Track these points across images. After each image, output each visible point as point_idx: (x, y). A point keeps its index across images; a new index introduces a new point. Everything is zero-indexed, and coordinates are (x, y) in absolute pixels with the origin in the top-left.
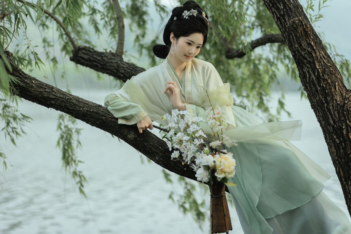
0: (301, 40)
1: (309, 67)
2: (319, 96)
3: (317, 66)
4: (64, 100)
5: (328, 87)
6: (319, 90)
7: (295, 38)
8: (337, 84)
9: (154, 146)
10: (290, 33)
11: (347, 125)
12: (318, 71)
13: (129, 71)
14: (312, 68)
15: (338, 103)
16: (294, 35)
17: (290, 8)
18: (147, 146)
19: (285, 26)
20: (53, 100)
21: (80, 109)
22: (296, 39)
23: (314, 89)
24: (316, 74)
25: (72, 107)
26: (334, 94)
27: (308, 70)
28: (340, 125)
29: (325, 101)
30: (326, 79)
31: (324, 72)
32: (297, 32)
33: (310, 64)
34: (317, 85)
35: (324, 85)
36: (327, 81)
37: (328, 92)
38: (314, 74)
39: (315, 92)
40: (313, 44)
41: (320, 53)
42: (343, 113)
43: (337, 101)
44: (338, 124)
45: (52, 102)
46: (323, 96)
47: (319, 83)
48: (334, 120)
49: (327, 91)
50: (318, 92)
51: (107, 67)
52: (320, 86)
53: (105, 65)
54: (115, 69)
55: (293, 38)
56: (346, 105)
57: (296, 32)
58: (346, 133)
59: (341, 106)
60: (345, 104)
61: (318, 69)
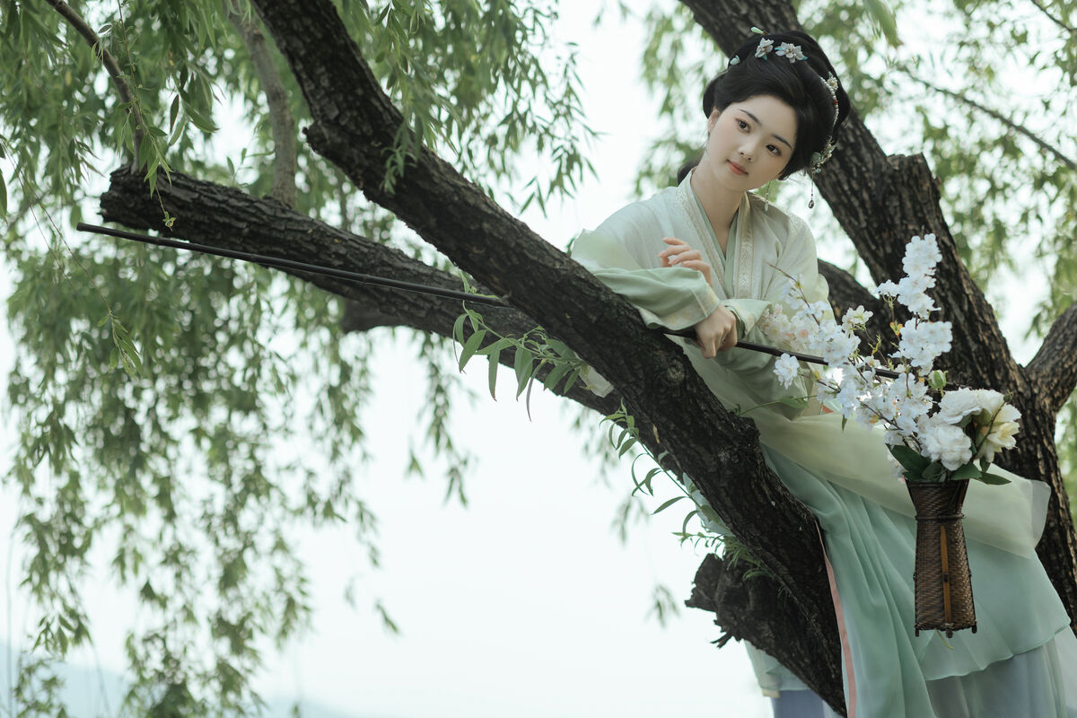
0: (926, 211)
1: (947, 287)
2: (973, 367)
3: (965, 286)
4: (516, 227)
5: (993, 343)
6: (973, 350)
7: (909, 204)
9: (722, 417)
10: (891, 193)
12: (969, 302)
13: (366, 250)
14: (953, 292)
15: (1020, 389)
16: (910, 196)
18: (707, 415)
19: (861, 174)
20: (488, 222)
21: (554, 265)
22: (914, 207)
23: (960, 348)
24: (966, 307)
25: (534, 254)
26: (1008, 366)
27: (943, 294)
28: (1032, 449)
29: (990, 381)
30: (988, 325)
32: (917, 188)
33: (948, 280)
34: (969, 338)
35: (985, 338)
36: (990, 329)
37: (996, 358)
38: (961, 308)
39: (962, 355)
42: (1034, 419)
43: (1016, 386)
44: (1024, 446)
45: (486, 226)
46: (985, 369)
49: (993, 357)
50: (971, 357)
51: (274, 234)
52: (977, 341)
53: (265, 225)
54: (312, 242)
55: (902, 205)
56: (1037, 399)
57: (915, 188)
58: (1046, 471)
59: (1027, 401)
60: (1034, 395)
61: (967, 296)
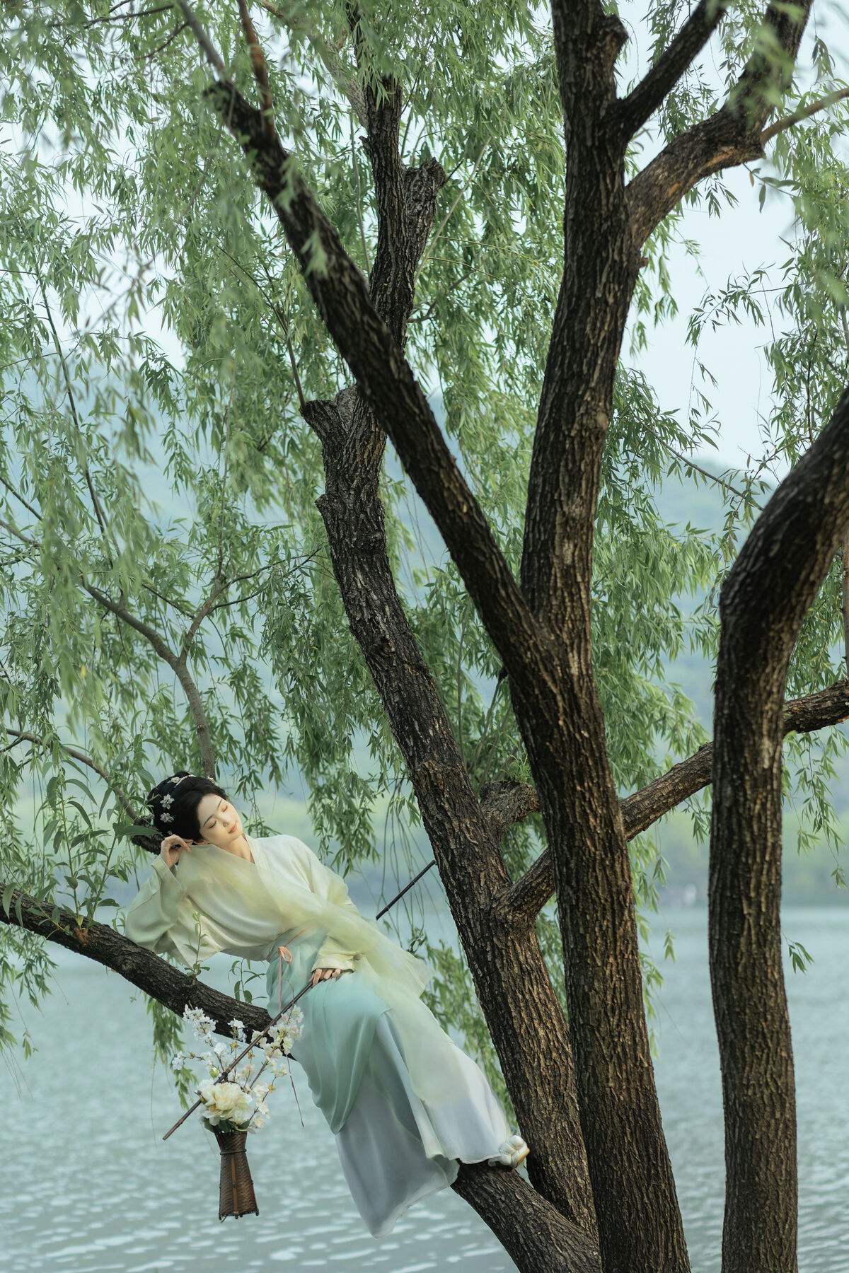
0: (427, 800)
1: (440, 846)
3: (451, 844)
8: (482, 874)
11: (493, 945)
12: (453, 854)
14: (444, 849)
15: (482, 907)
17: (424, 746)
24: (450, 858)
26: (476, 892)
28: (484, 945)
30: (465, 867)
31: (462, 855)
32: (420, 786)
33: (441, 842)
34: (451, 877)
35: (460, 876)
36: (466, 870)
37: (467, 889)
38: (447, 859)
40: (447, 806)
41: (460, 822)
47: (454, 873)
48: (474, 938)
49: (465, 888)
59: (486, 913)
61: (452, 850)
